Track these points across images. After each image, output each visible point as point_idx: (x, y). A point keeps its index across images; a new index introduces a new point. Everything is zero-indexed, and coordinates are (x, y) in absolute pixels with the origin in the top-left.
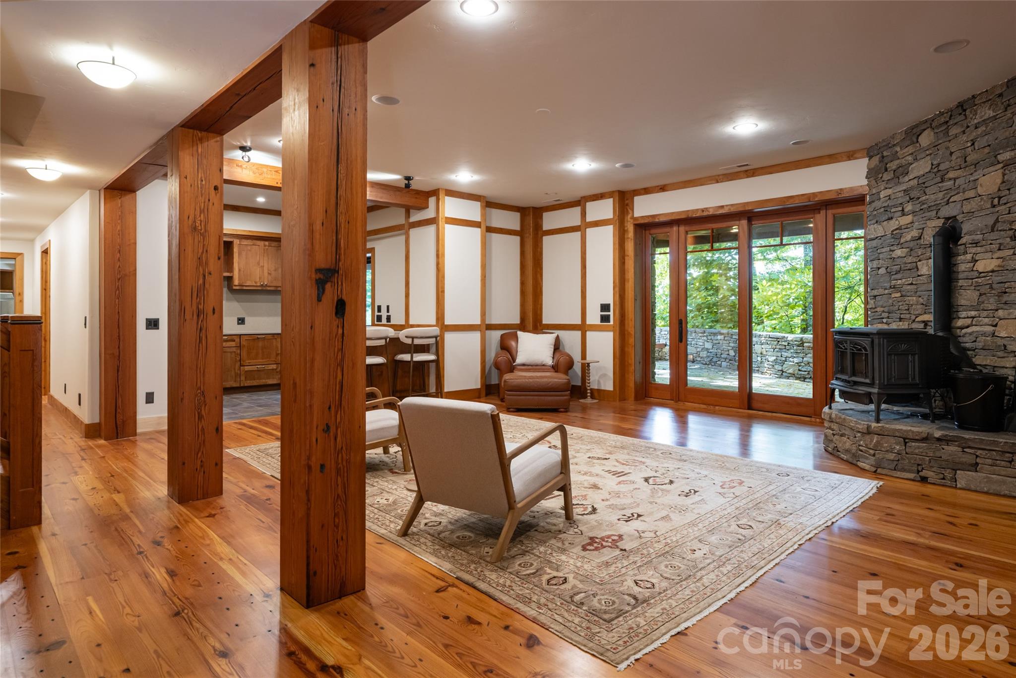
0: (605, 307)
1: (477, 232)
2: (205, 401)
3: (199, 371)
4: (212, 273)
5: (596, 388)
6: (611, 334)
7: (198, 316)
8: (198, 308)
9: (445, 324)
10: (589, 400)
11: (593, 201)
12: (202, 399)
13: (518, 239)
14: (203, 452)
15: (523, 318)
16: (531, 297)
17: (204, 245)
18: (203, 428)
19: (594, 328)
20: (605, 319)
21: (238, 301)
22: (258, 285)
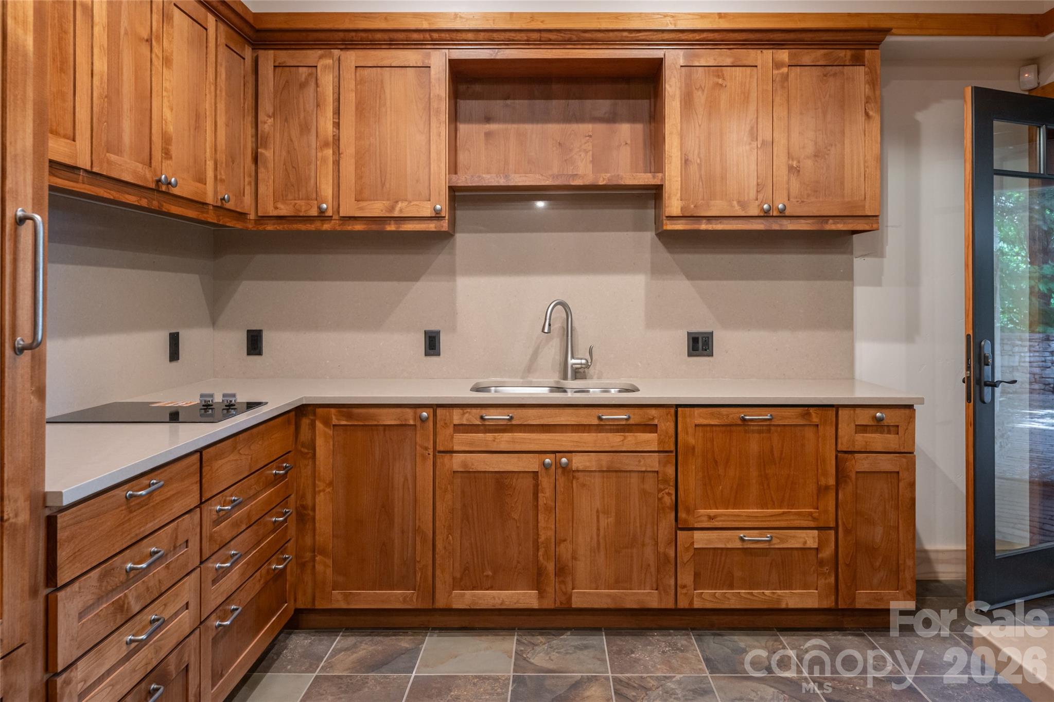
21: (690, 277)
22: (755, 212)
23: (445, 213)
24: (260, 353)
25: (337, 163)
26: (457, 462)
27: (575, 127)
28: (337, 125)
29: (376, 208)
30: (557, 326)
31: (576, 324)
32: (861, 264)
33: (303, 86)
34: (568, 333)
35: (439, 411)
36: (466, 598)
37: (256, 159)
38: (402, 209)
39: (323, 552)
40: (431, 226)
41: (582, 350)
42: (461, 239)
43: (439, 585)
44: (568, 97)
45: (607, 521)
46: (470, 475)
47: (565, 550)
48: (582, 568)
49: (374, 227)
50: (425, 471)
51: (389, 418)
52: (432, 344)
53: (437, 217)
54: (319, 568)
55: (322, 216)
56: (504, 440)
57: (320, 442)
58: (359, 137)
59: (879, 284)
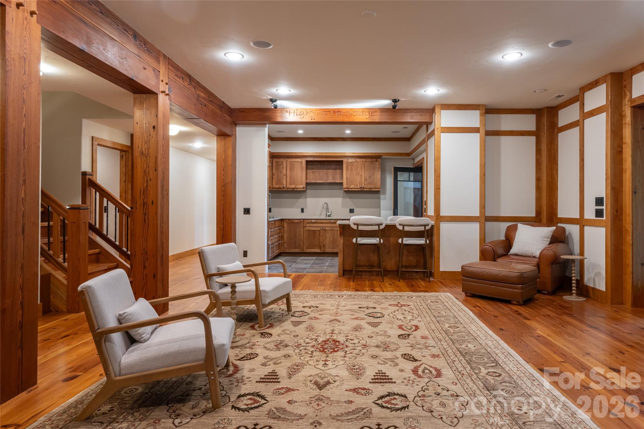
0: (599, 201)
1: (476, 138)
2: (147, 258)
3: (144, 239)
4: (152, 179)
5: (592, 286)
6: (603, 230)
7: (144, 206)
8: (144, 201)
9: (441, 215)
10: (573, 298)
11: (590, 90)
12: (146, 256)
13: (533, 139)
14: (146, 289)
15: (539, 213)
16: (545, 192)
17: (147, 163)
18: (146, 275)
19: (591, 223)
20: (599, 213)
21: (350, 198)
22: (359, 187)
23: (305, 187)
24: (271, 212)
25: (286, 178)
26: (307, 228)
27: (329, 170)
28: (286, 172)
29: (293, 186)
30: (325, 207)
31: (329, 207)
32: (382, 196)
33: (280, 165)
34: (327, 209)
35: (304, 220)
36: (308, 251)
37: (272, 178)
38: (298, 186)
39: (285, 243)
40: (303, 189)
41: (330, 211)
42: (308, 191)
43: (304, 248)
44: (328, 165)
45: (331, 238)
46: (309, 230)
47: (324, 243)
48: (327, 246)
49: (293, 190)
50: (302, 230)
51: (296, 221)
52: (302, 211)
53: (304, 188)
54: (285, 245)
55: (284, 188)
56: (315, 225)
57: (285, 225)
58: (290, 174)
59: (385, 200)
